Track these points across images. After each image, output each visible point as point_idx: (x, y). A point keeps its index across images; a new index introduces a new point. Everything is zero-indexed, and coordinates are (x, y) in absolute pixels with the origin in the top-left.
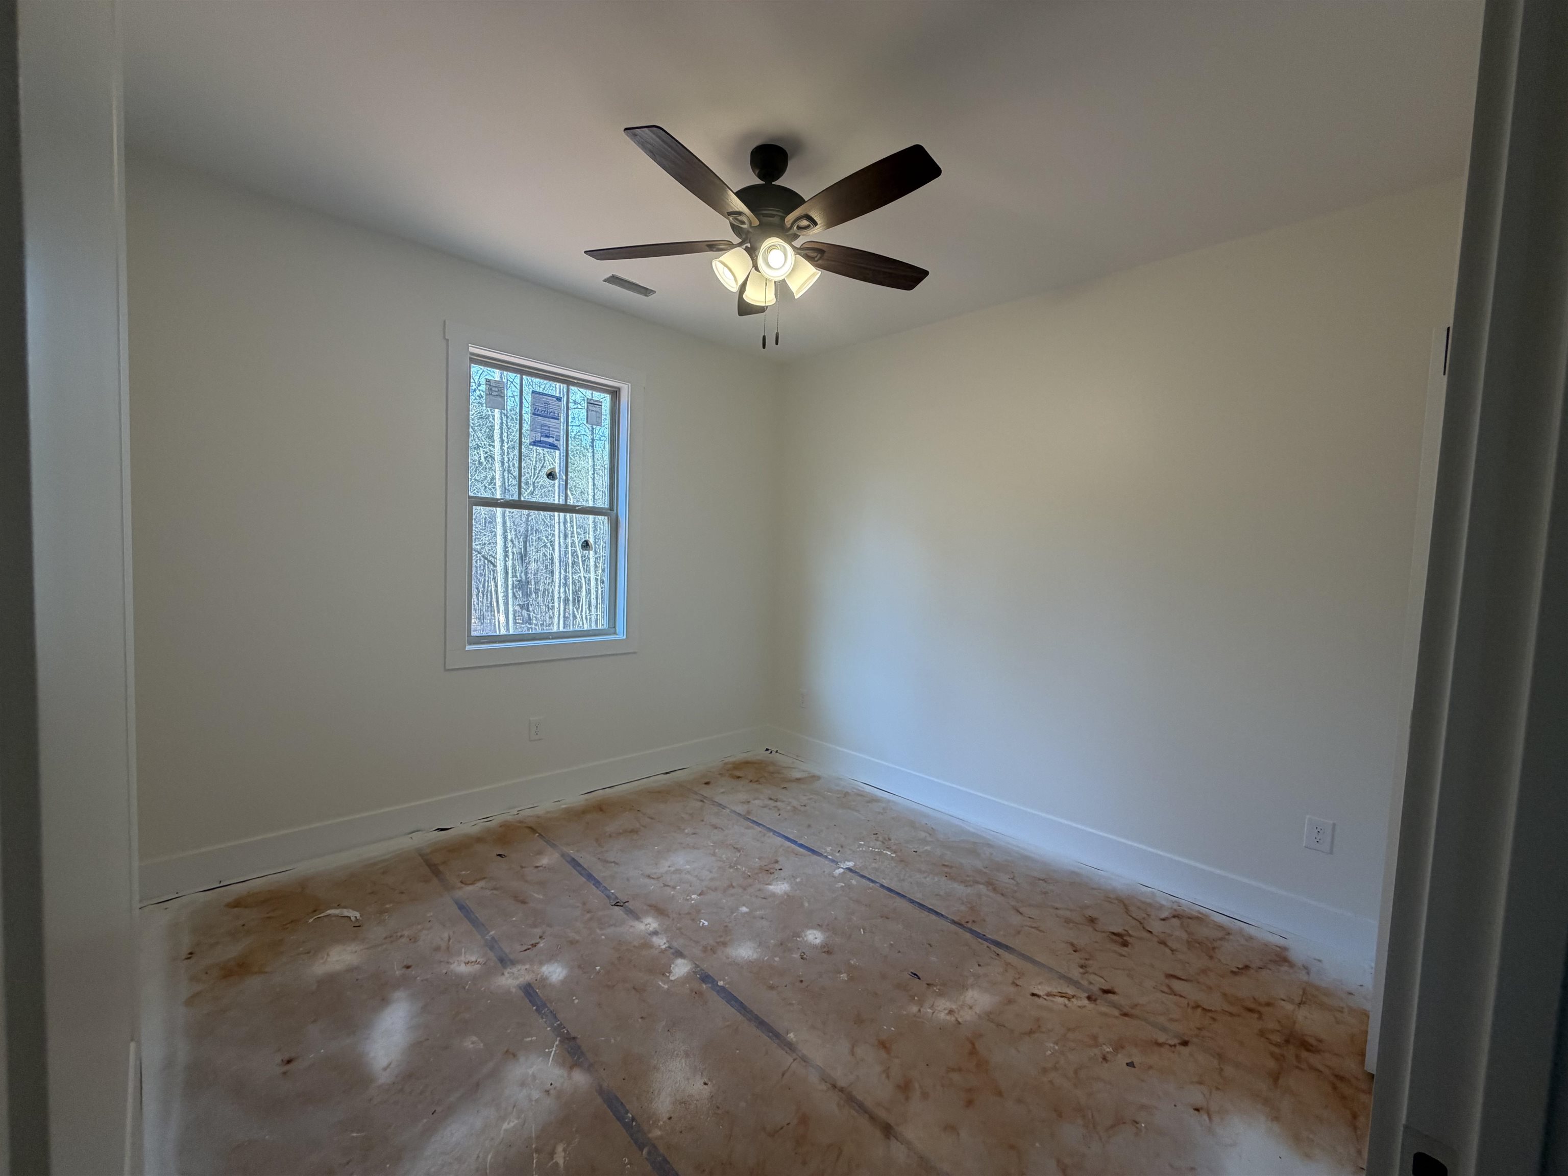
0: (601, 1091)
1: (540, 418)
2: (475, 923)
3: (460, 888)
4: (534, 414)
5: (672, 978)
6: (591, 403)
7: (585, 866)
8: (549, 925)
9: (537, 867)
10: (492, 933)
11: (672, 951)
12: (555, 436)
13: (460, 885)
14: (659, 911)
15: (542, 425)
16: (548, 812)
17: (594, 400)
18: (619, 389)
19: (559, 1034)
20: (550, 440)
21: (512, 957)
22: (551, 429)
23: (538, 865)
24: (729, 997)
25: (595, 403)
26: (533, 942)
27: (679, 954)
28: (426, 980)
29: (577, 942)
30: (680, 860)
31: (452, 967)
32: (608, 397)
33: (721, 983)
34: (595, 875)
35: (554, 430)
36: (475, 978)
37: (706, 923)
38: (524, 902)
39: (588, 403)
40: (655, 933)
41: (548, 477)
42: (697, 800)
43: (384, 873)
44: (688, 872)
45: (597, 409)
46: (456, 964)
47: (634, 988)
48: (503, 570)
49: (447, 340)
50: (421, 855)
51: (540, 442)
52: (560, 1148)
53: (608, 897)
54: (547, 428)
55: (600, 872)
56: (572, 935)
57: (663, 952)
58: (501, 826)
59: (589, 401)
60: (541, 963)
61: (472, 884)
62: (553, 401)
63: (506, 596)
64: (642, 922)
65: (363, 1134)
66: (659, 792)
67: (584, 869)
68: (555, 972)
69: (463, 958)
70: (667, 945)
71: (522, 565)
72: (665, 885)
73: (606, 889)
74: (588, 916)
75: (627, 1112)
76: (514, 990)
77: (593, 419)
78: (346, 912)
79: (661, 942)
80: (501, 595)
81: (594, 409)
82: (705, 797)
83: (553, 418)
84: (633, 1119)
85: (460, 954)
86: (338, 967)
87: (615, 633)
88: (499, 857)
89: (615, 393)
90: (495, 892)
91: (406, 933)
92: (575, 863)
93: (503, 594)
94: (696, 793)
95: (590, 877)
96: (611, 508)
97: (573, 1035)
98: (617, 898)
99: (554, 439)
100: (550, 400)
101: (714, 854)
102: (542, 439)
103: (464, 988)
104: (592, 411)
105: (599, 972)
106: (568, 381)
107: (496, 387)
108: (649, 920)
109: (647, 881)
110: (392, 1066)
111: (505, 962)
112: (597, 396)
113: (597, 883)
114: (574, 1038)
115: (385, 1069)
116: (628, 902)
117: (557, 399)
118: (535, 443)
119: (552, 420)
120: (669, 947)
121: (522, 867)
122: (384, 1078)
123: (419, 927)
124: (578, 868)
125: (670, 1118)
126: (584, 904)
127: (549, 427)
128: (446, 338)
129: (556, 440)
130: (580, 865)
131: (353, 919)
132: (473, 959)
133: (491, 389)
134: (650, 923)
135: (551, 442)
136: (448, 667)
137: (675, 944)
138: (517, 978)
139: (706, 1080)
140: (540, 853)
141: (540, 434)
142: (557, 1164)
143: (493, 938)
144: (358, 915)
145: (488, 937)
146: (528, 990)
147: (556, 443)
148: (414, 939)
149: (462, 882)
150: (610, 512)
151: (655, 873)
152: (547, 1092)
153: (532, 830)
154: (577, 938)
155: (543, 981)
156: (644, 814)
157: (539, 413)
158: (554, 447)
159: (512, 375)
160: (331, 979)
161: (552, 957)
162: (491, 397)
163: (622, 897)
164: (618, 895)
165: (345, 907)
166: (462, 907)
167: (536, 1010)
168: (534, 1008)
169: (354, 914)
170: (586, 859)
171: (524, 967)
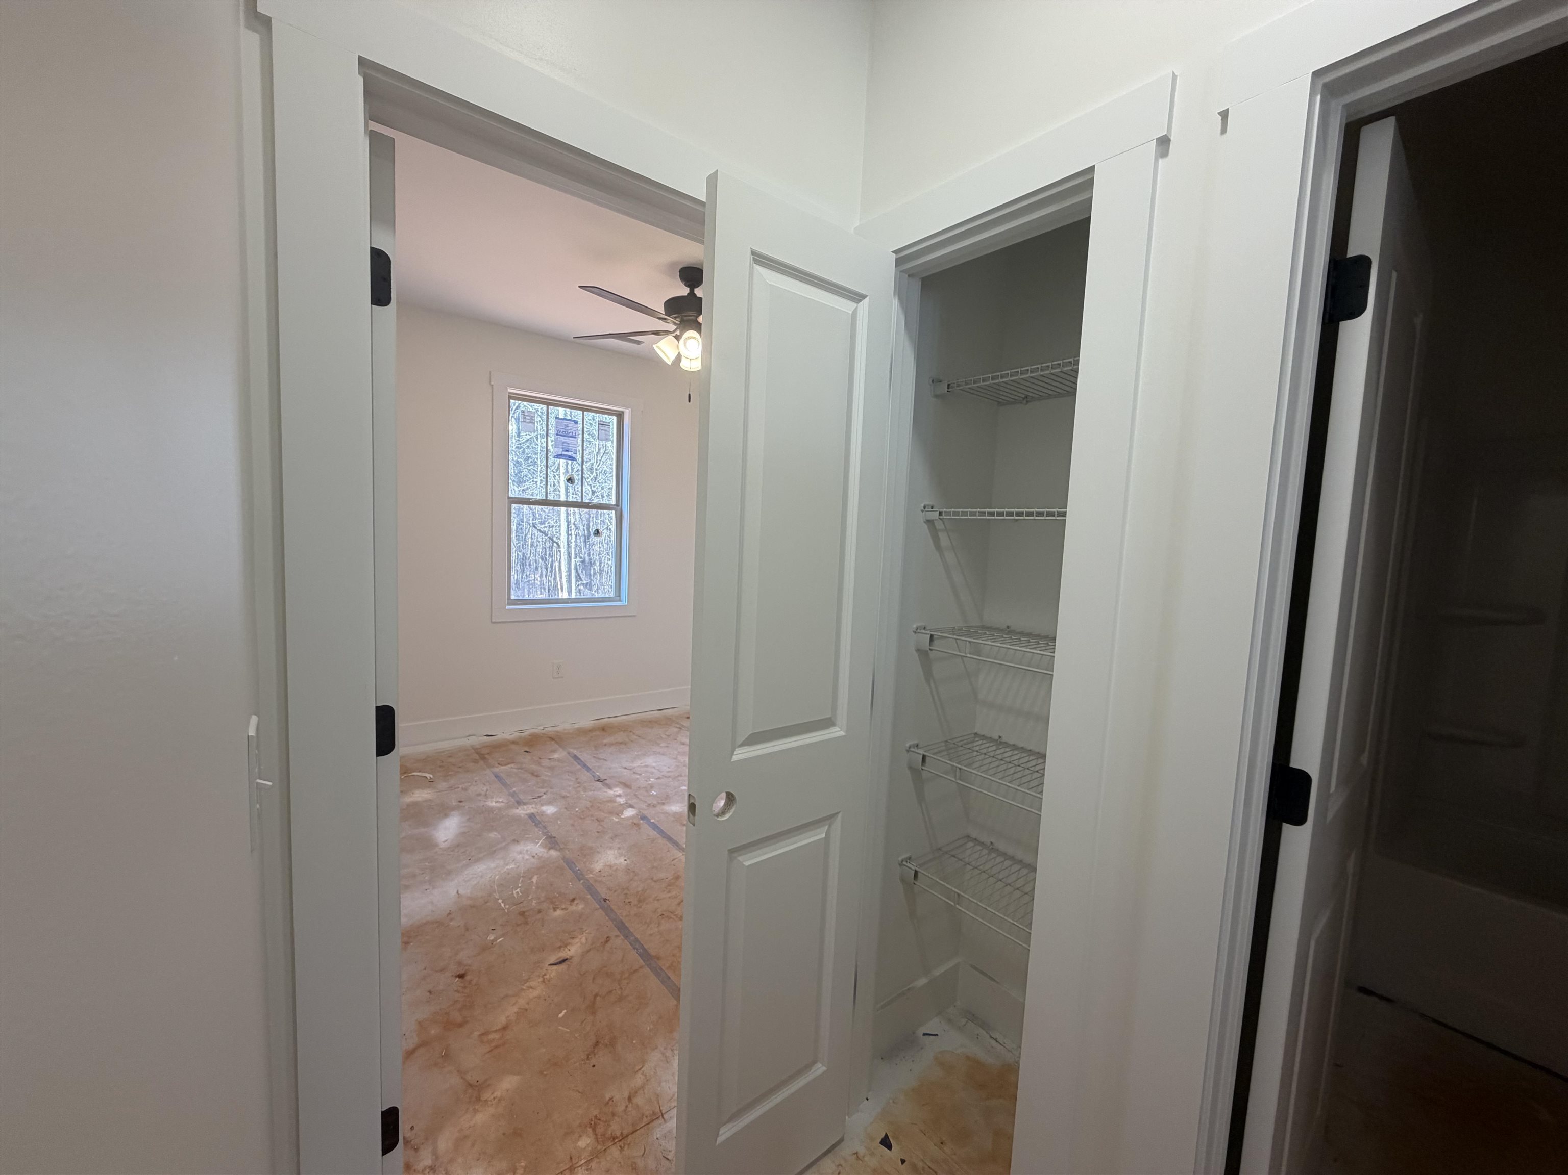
0: (564, 858)
1: (561, 437)
2: (505, 785)
3: (497, 767)
4: (557, 435)
5: (622, 817)
6: (601, 424)
7: (583, 760)
8: (551, 788)
9: (550, 759)
10: (514, 789)
11: (627, 805)
12: (573, 450)
13: (497, 765)
14: (626, 785)
15: (564, 443)
16: (565, 730)
17: (603, 422)
18: (623, 412)
19: (544, 834)
20: (569, 454)
21: (524, 801)
22: (570, 445)
23: (552, 757)
24: (655, 827)
25: (604, 424)
26: (540, 795)
27: (631, 806)
28: (471, 808)
29: (568, 797)
30: (650, 761)
31: (487, 803)
32: (615, 418)
33: (652, 821)
34: (588, 765)
35: (572, 446)
36: (500, 809)
37: (655, 793)
38: (537, 776)
39: (599, 424)
40: (619, 796)
41: (568, 481)
42: (677, 727)
43: (450, 757)
44: (654, 767)
45: (607, 427)
46: (490, 802)
47: (597, 820)
48: (566, 551)
49: (492, 385)
50: (473, 749)
51: (561, 455)
52: (536, 877)
53: (594, 776)
54: (567, 445)
55: (591, 763)
56: (564, 793)
57: (621, 805)
58: (530, 736)
59: (600, 423)
60: (542, 805)
61: (506, 765)
62: (572, 424)
63: (569, 576)
64: (612, 790)
65: (430, 864)
66: (650, 722)
67: (582, 761)
68: (550, 810)
69: (494, 800)
70: (625, 802)
71: (586, 547)
72: (634, 773)
73: (594, 772)
74: (578, 785)
75: (576, 867)
76: (522, 816)
77: (603, 436)
78: (424, 774)
79: (621, 800)
80: (564, 574)
81: (604, 428)
82: (683, 726)
83: (571, 437)
84: (579, 870)
85: (492, 797)
86: (419, 799)
87: (620, 600)
88: (526, 753)
89: (620, 416)
90: (519, 770)
91: (461, 786)
92: (576, 758)
93: (566, 574)
94: (678, 723)
95: (585, 766)
96: (617, 505)
97: (554, 836)
98: (599, 777)
99: (572, 453)
100: (569, 423)
101: (676, 759)
102: (564, 453)
103: (493, 813)
104: (602, 430)
105: (577, 811)
106: (584, 409)
107: (528, 416)
108: (617, 789)
109: (623, 770)
110: (448, 841)
111: (519, 803)
112: (606, 418)
113: (588, 769)
114: (554, 837)
115: (444, 842)
116: (606, 780)
117: (575, 422)
118: (558, 456)
119: (570, 438)
120: (626, 803)
121: (540, 758)
122: (443, 845)
123: (469, 784)
124: (578, 761)
125: (600, 871)
126: (577, 779)
127: (568, 444)
128: (492, 383)
129: (574, 453)
130: (579, 759)
131: (429, 778)
132: (501, 800)
133: (525, 418)
134: (618, 791)
135: (570, 455)
136: (493, 621)
137: (630, 802)
138: (526, 811)
139: (626, 859)
140: (554, 751)
141: (561, 450)
142: (532, 882)
143: (514, 791)
144: (432, 776)
145: (511, 791)
146: (532, 816)
147: (574, 455)
148: (465, 789)
149: (499, 764)
150: (617, 507)
151: (630, 766)
152: (533, 857)
153: (552, 739)
154: (568, 795)
155: (542, 814)
156: (634, 734)
157: (560, 433)
158: (572, 458)
159: (542, 406)
160: (415, 804)
161: (549, 803)
162: (525, 424)
163: (603, 778)
164: (601, 776)
165: (424, 772)
166: (497, 776)
167: (535, 825)
168: (534, 824)
169: (428, 776)
170: (585, 756)
171: (531, 806)
